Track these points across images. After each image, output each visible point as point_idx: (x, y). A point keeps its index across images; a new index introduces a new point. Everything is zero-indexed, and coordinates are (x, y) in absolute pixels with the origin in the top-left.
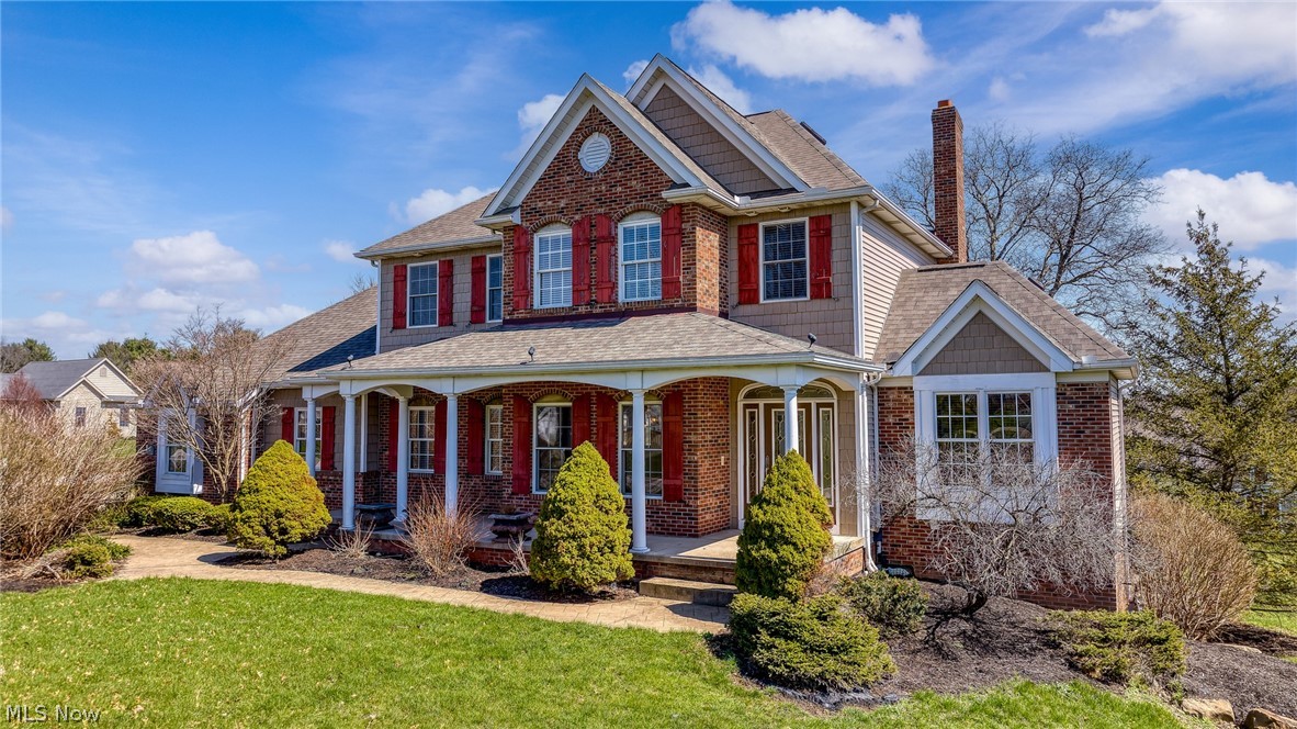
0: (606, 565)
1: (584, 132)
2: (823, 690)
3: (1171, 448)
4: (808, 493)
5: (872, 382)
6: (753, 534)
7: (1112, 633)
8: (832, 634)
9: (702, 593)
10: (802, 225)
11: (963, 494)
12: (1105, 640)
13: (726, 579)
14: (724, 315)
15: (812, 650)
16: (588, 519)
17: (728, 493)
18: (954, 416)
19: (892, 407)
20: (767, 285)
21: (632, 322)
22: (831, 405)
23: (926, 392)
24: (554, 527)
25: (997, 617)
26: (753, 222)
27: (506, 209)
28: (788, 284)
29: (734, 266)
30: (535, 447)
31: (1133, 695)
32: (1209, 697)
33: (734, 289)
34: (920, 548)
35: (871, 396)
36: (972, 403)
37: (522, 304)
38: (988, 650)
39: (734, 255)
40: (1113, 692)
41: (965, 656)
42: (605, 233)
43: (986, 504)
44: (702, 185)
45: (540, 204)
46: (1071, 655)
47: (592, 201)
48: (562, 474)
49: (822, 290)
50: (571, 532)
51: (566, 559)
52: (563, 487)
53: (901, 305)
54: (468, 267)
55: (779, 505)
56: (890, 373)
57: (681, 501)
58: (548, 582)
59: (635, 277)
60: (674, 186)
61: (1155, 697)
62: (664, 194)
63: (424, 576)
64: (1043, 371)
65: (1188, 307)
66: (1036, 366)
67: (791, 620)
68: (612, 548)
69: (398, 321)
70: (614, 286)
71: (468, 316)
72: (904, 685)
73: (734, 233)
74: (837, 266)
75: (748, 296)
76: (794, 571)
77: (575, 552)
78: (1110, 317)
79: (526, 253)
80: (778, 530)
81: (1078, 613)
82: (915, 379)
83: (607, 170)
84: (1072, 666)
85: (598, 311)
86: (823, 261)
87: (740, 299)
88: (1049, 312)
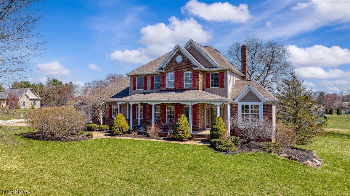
0: (187, 135)
1: (177, 55)
2: (227, 152)
3: (285, 114)
4: (222, 123)
5: (231, 103)
6: (213, 130)
7: (270, 145)
8: (228, 144)
9: (203, 140)
10: (218, 74)
11: (247, 123)
12: (269, 146)
13: (207, 138)
14: (203, 90)
15: (225, 146)
16: (184, 127)
17: (204, 123)
18: (245, 108)
19: (234, 107)
20: (211, 85)
21: (187, 92)
22: (223, 107)
23: (240, 105)
24: (178, 129)
25: (252, 144)
26: (209, 72)
27: (161, 69)
28: (215, 85)
29: (205, 81)
30: (167, 114)
31: (273, 154)
32: (284, 154)
33: (205, 85)
34: (238, 133)
35: (230, 105)
36: (248, 106)
37: (164, 87)
38: (250, 148)
39: (205, 78)
40: (270, 154)
41: (247, 149)
42: (181, 74)
43: (251, 125)
44: (201, 67)
45: (168, 68)
46: (264, 149)
47: (179, 68)
48: (179, 120)
49: (222, 86)
50: (181, 130)
51: (180, 134)
52: (179, 122)
53: (236, 88)
54: (150, 78)
55: (218, 125)
56: (234, 101)
57: (196, 124)
58: (177, 138)
59: (187, 82)
60: (195, 67)
61: (276, 154)
62: (193, 68)
63: (152, 138)
64: (260, 101)
65: (289, 87)
66: (259, 100)
67: (222, 142)
68: (188, 132)
69: (134, 88)
70: (183, 84)
71: (150, 88)
72: (238, 152)
73: (205, 74)
74: (225, 82)
75: (208, 86)
76: (220, 135)
77: (182, 133)
78: (279, 83)
79: (165, 77)
80: (217, 129)
81: (265, 142)
82: (238, 102)
83: (182, 62)
84: (264, 150)
85: (180, 89)
86: (222, 81)
87: (206, 87)
88: (262, 91)
